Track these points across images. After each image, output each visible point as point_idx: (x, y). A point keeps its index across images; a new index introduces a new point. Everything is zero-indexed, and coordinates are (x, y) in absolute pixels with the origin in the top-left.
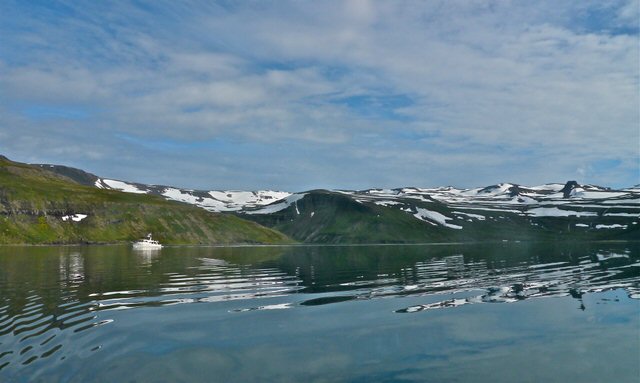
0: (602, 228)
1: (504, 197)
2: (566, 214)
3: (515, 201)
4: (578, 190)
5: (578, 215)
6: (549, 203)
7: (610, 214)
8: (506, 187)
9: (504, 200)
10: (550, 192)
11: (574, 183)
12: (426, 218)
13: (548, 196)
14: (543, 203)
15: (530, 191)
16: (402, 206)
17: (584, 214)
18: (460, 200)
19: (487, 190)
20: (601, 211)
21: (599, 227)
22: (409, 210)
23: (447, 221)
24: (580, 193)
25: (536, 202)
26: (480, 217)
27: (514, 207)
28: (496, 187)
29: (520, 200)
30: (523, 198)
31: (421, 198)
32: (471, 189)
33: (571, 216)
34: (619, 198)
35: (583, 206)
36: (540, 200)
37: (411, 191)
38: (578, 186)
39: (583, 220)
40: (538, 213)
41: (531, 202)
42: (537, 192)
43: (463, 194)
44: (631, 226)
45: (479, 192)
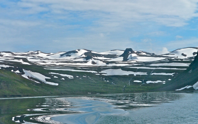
0: (150, 83)
1: (82, 60)
2: (127, 73)
3: (89, 64)
4: (134, 55)
5: (135, 74)
6: (114, 65)
7: (155, 74)
8: (82, 52)
9: (81, 62)
10: (114, 56)
11: (131, 50)
12: (31, 78)
13: (113, 60)
14: (110, 65)
15: (100, 56)
16: (12, 69)
17: (138, 73)
18: (49, 63)
19: (68, 54)
20: (149, 71)
21: (148, 82)
22: (18, 71)
23: (47, 80)
24: (135, 58)
25: (105, 64)
26: (70, 76)
27: (90, 68)
28: (75, 52)
29: (93, 63)
30: (95, 61)
31: (21, 61)
32: (55, 53)
33: (130, 75)
34: (160, 62)
35: (138, 68)
36: (108, 63)
37: (7, 55)
38: (133, 52)
39: (138, 77)
40: (108, 73)
41: (101, 64)
42: (105, 56)
43: (49, 57)
44: (167, 82)
45: (62, 55)
